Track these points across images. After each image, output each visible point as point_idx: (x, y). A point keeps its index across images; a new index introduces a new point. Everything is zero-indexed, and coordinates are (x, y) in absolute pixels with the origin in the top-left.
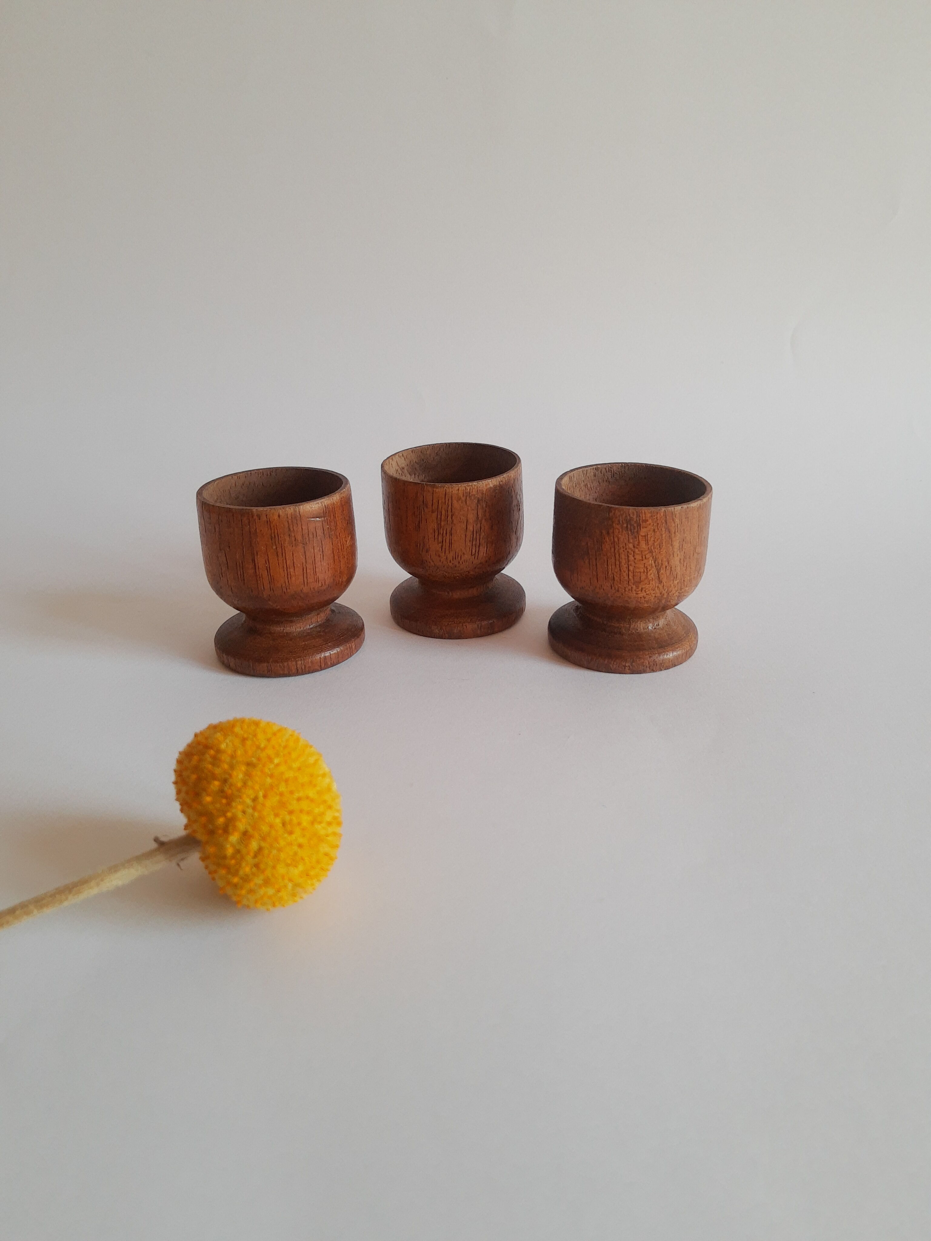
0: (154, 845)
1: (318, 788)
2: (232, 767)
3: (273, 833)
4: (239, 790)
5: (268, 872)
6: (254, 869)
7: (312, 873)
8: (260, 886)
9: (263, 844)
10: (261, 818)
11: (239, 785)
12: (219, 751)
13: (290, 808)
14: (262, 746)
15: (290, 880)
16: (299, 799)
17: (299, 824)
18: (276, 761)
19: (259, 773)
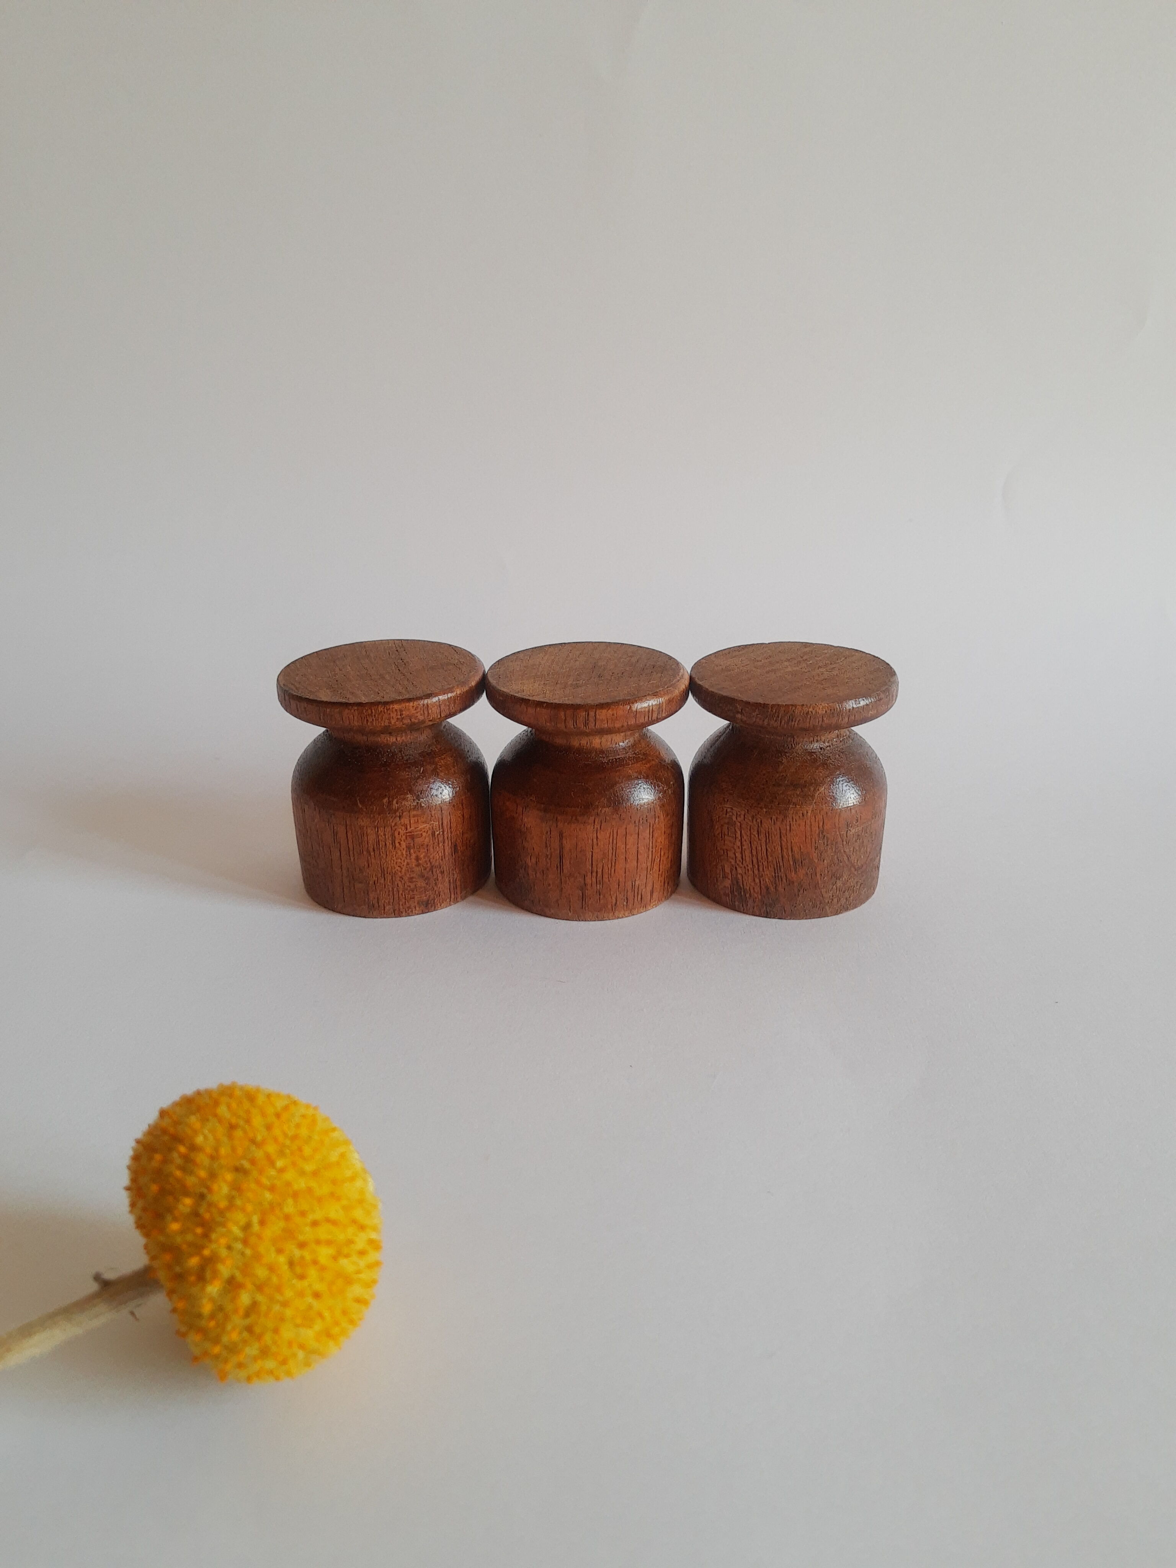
0: (94, 1287)
1: (344, 1202)
2: (213, 1175)
3: (275, 1279)
4: (222, 1213)
5: (268, 1338)
6: (245, 1334)
7: (336, 1330)
8: (255, 1359)
9: (260, 1298)
10: (257, 1257)
11: (223, 1204)
12: (193, 1148)
13: (301, 1238)
14: (259, 1138)
15: (302, 1347)
16: (315, 1224)
17: (315, 1262)
18: (280, 1164)
19: (253, 1186)
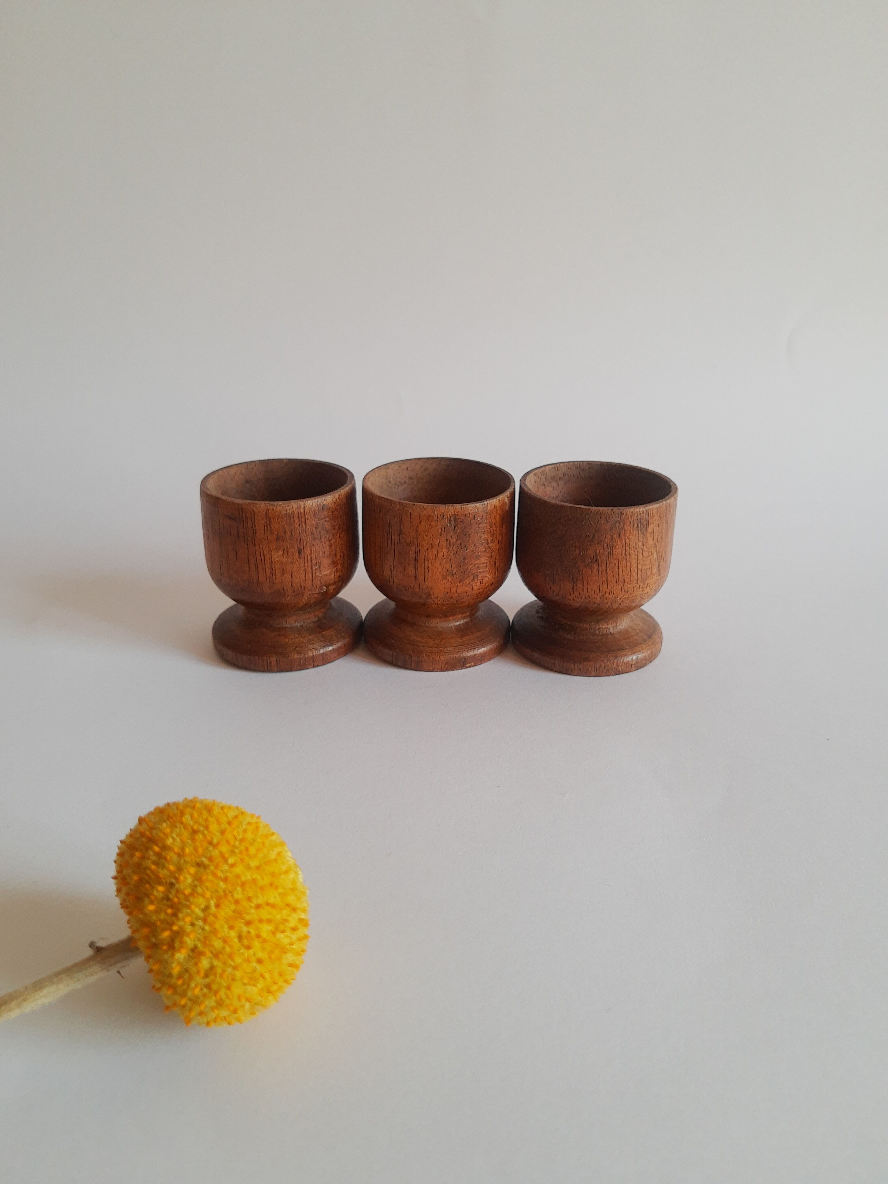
0: (90, 952)
1: (280, 890)
2: (180, 869)
3: (228, 949)
4: (187, 898)
5: (222, 993)
6: (205, 990)
7: (275, 988)
8: (213, 1009)
9: (216, 962)
10: (214, 932)
11: (187, 891)
12: (165, 848)
13: (248, 917)
14: (215, 841)
15: (248, 1000)
16: (258, 907)
17: (258, 936)
18: (231, 861)
19: (211, 877)
